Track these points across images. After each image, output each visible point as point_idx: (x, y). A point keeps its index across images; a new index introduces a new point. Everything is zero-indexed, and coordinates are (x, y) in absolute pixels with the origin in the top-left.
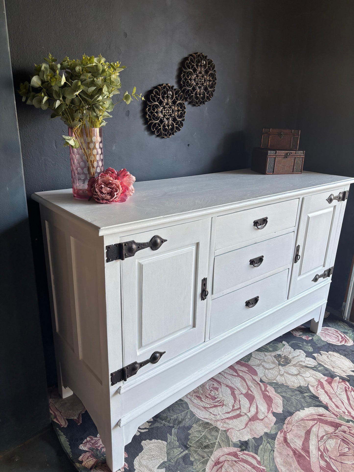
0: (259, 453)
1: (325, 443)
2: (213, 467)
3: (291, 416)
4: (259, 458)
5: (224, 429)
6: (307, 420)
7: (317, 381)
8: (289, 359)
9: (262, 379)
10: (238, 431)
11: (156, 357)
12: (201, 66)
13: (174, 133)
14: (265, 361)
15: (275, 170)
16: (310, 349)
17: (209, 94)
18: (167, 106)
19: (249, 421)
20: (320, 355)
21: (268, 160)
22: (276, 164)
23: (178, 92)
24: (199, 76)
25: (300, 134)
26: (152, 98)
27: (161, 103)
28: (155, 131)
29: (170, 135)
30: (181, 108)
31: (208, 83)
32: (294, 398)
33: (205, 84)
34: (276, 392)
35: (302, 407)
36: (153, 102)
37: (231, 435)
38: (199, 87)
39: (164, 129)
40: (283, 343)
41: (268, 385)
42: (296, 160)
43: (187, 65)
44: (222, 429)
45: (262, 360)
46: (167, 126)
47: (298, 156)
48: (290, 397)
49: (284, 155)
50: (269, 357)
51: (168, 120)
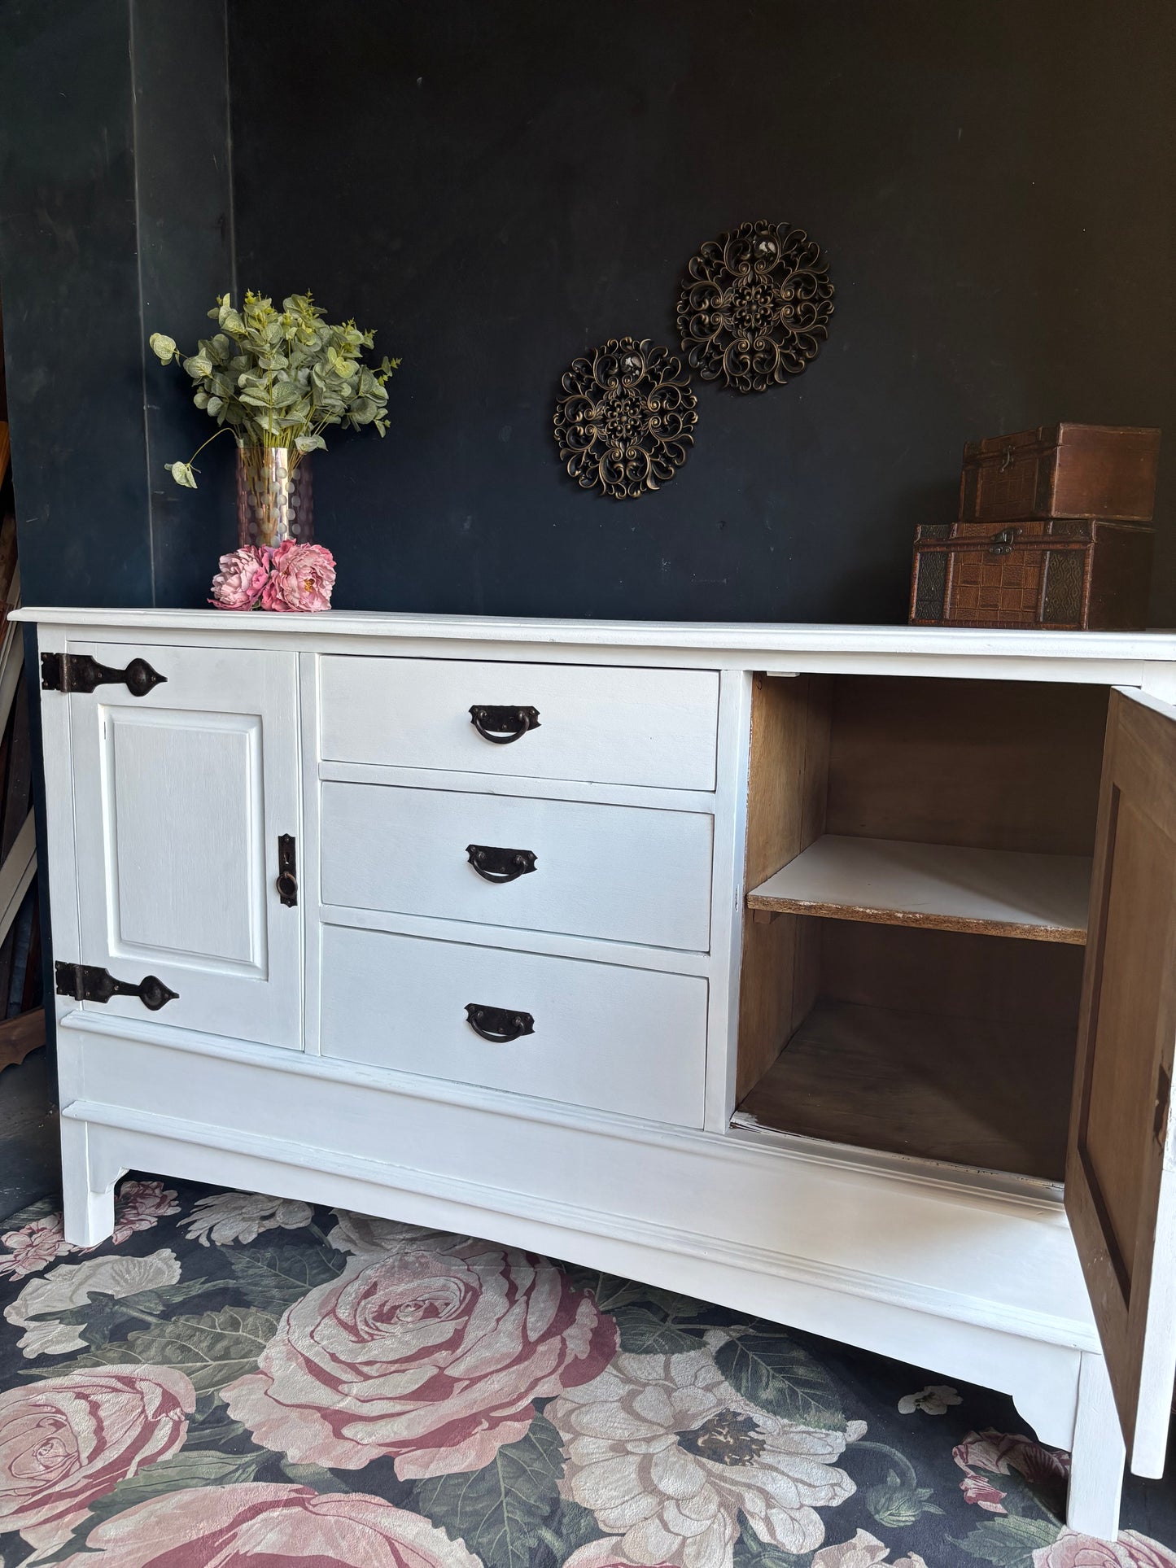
0: (187, 1453)
2: (113, 1377)
5: (261, 1364)
7: (663, 1562)
8: (747, 1458)
9: (555, 1401)
10: (266, 1393)
11: (153, 993)
12: (753, 260)
13: (649, 484)
14: (669, 1392)
15: (948, 606)
16: (890, 1515)
17: (794, 348)
18: (624, 402)
19: (319, 1409)
20: (884, 1556)
21: (918, 565)
22: (953, 581)
23: (661, 356)
24: (749, 294)
25: (1061, 441)
26: (568, 382)
27: (598, 394)
28: (579, 476)
29: (636, 488)
30: (673, 403)
31: (785, 311)
32: (502, 1502)
33: (774, 317)
34: (502, 1447)
35: (460, 1529)
36: (570, 395)
37: (242, 1384)
38: (749, 330)
39: (613, 473)
40: (849, 1423)
41: (530, 1421)
42: (1050, 562)
43: (696, 268)
44: (261, 1362)
45: (676, 1385)
46: (621, 462)
47: (1059, 547)
48: (503, 1489)
49: (987, 541)
50: (710, 1399)
51: (625, 444)
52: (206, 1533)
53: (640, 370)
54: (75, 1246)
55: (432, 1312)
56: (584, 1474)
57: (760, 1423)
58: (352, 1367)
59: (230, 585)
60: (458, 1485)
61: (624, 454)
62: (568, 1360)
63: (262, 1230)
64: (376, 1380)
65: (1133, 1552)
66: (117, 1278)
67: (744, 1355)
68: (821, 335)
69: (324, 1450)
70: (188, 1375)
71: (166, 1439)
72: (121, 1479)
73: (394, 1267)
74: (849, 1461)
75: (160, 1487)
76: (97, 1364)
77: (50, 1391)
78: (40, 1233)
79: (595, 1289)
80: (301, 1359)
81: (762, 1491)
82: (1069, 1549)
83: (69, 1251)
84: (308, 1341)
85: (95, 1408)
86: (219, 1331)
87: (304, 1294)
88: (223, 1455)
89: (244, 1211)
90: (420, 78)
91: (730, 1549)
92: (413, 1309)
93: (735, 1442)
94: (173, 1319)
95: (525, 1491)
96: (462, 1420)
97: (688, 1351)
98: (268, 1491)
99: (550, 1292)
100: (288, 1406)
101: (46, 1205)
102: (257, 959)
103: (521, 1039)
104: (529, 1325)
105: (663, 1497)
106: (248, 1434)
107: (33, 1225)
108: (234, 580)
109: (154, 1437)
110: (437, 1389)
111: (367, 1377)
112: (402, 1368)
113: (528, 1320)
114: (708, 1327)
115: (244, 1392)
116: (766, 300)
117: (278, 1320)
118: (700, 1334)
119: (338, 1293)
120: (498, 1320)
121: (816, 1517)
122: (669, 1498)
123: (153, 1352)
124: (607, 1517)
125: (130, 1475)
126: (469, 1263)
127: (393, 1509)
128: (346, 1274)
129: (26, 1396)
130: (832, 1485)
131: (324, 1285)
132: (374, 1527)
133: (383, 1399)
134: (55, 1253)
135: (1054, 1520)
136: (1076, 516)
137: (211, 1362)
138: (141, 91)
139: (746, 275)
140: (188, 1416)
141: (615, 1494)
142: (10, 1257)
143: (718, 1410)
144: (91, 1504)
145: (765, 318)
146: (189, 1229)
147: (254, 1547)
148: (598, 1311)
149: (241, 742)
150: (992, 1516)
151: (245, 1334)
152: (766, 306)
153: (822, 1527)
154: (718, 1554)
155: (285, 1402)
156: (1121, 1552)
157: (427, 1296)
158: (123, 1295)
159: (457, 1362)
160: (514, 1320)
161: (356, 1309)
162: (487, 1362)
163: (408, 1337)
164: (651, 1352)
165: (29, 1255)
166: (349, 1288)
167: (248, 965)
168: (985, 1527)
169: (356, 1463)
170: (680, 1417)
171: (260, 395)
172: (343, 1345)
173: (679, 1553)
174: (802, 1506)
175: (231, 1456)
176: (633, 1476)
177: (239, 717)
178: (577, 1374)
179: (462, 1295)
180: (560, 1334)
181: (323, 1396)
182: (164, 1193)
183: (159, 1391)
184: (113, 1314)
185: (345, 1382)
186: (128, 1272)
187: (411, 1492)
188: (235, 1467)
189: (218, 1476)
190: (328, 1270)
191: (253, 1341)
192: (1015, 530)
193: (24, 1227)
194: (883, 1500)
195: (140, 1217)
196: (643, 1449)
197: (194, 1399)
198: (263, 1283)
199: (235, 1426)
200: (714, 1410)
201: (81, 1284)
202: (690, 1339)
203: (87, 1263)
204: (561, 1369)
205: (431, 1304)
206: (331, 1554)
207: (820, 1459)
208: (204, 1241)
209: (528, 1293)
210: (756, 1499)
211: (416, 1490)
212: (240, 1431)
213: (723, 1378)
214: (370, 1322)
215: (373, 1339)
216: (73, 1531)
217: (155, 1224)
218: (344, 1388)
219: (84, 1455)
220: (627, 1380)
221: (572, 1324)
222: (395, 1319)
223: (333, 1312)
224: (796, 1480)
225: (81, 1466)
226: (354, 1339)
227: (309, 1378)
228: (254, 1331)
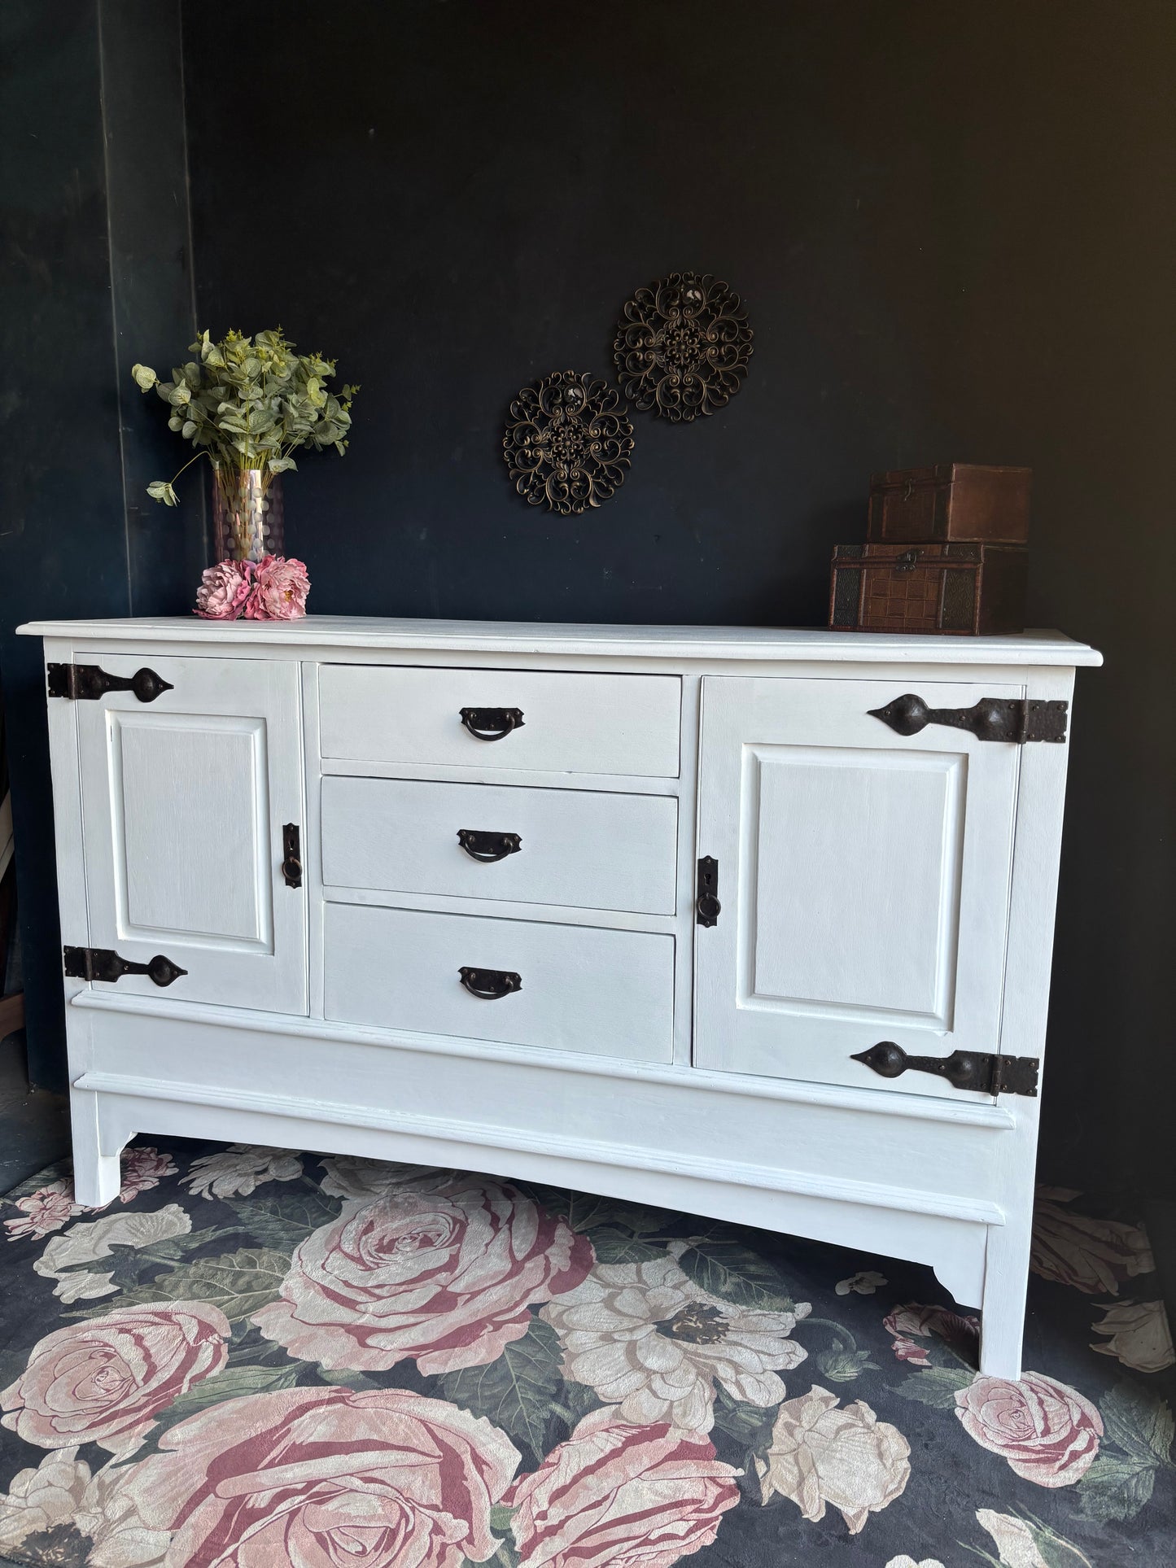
0: (232, 1370)
1: (351, 1490)
2: (150, 1313)
3: (426, 1395)
4: (215, 1372)
5: (283, 1293)
6: (430, 1431)
7: (657, 1421)
8: (715, 1338)
9: (546, 1306)
10: (292, 1316)
11: (162, 971)
12: (681, 306)
13: (592, 502)
14: (643, 1292)
15: (861, 614)
16: (837, 1372)
17: (719, 384)
18: (567, 428)
19: (342, 1325)
20: (836, 1404)
21: (835, 579)
22: (866, 594)
23: (601, 388)
24: (679, 335)
25: (954, 478)
26: (516, 409)
27: (544, 421)
28: (528, 494)
29: (580, 505)
30: (612, 430)
31: (711, 351)
32: (515, 1386)
33: (701, 356)
34: (507, 1344)
35: (483, 1410)
36: (518, 421)
37: (269, 1310)
38: (679, 367)
39: (558, 491)
40: (797, 1305)
41: (528, 1323)
42: (947, 579)
43: (630, 311)
44: (282, 1290)
45: (647, 1285)
46: (566, 482)
47: (954, 566)
48: (514, 1377)
49: (894, 560)
50: (679, 1295)
51: (569, 466)
52: (263, 1430)
53: (582, 400)
54: (86, 1207)
55: (426, 1242)
56: (580, 1359)
57: (723, 1310)
58: (365, 1290)
59: (216, 597)
60: (475, 1375)
61: (569, 475)
62: (553, 1273)
63: (258, 1183)
64: (388, 1299)
65: (1033, 1387)
66: (133, 1231)
67: (703, 1260)
68: (742, 373)
69: (353, 1357)
70: (218, 1306)
71: (210, 1360)
72: (177, 1395)
73: (385, 1208)
74: (799, 1334)
75: (215, 1398)
76: (132, 1304)
77: (92, 1328)
78: (51, 1198)
79: (567, 1215)
80: (318, 1287)
81: (730, 1362)
82: (983, 1388)
83: (82, 1211)
84: (321, 1272)
85: (139, 1340)
86: (238, 1269)
87: (310, 1234)
88: (265, 1369)
89: (238, 1168)
90: (372, 130)
91: (710, 1408)
92: (409, 1241)
93: (704, 1326)
94: (194, 1262)
95: (531, 1375)
96: (470, 1325)
97: (655, 1259)
98: (309, 1393)
99: (529, 1220)
100: (314, 1325)
101: (52, 1173)
102: (263, 935)
103: (511, 996)
104: (515, 1248)
105: (649, 1373)
106: (283, 1350)
107: (43, 1190)
108: (220, 592)
109: (199, 1359)
110: (443, 1302)
111: (380, 1298)
112: (410, 1288)
113: (513, 1244)
114: (670, 1239)
115: (272, 1317)
116: (693, 341)
117: (290, 1257)
118: (664, 1245)
119: (340, 1232)
120: (487, 1245)
121: (777, 1378)
122: (655, 1372)
123: (181, 1290)
124: (605, 1391)
125: (184, 1390)
126: (453, 1200)
127: (423, 1398)
128: (344, 1216)
129: (73, 1334)
130: (788, 1353)
131: (326, 1226)
132: (408, 1414)
133: (398, 1314)
134: (69, 1214)
135: (969, 1368)
136: (968, 540)
137: (236, 1295)
138: (111, 135)
139: (675, 318)
140: (226, 1340)
141: (609, 1373)
142: (27, 1220)
143: (687, 1303)
144: (155, 1415)
145: (692, 356)
146: (191, 1186)
147: (308, 1438)
148: (573, 1232)
149: (247, 742)
150: (920, 1368)
151: (262, 1270)
152: (693, 346)
153: (783, 1386)
154: (701, 1411)
155: (310, 1322)
156: (1024, 1388)
157: (419, 1229)
158: (143, 1246)
159: (457, 1281)
160: (501, 1244)
161: (359, 1244)
162: (484, 1278)
163: (409, 1264)
164: (623, 1262)
165: (45, 1216)
166: (348, 1227)
167: (253, 942)
168: (915, 1377)
169: (384, 1365)
170: (655, 1311)
171: (238, 423)
172: (354, 1273)
173: (669, 1413)
174: (765, 1371)
175: (271, 1368)
176: (622, 1358)
177: (244, 720)
178: (562, 1283)
179: (452, 1226)
180: (543, 1253)
181: (344, 1315)
182: (159, 1157)
183: (195, 1322)
184: (136, 1262)
185: (361, 1303)
186: (142, 1225)
187: (436, 1385)
188: (277, 1377)
189: (264, 1385)
190: (325, 1213)
191: (271, 1276)
192: (918, 551)
193: (34, 1193)
194: (830, 1362)
195: (142, 1179)
196: (627, 1337)
197: (228, 1325)
198: (270, 1227)
199: (271, 1344)
200: (683, 1303)
201: (100, 1238)
202: (655, 1250)
203: (102, 1221)
204: (548, 1281)
205: (425, 1236)
206: (375, 1437)
207: (776, 1334)
208: (206, 1195)
209: (510, 1221)
210: (727, 1369)
211: (440, 1383)
212: (276, 1348)
213: (688, 1278)
214: (374, 1253)
215: (379, 1267)
216: (145, 1438)
217: (157, 1184)
218: (362, 1307)
219: (139, 1379)
220: (606, 1285)
221: (552, 1244)
222: (395, 1250)
223: (338, 1247)
224: (758, 1352)
225: (138, 1387)
226: (362, 1268)
227: (328, 1301)
228: (271, 1267)
